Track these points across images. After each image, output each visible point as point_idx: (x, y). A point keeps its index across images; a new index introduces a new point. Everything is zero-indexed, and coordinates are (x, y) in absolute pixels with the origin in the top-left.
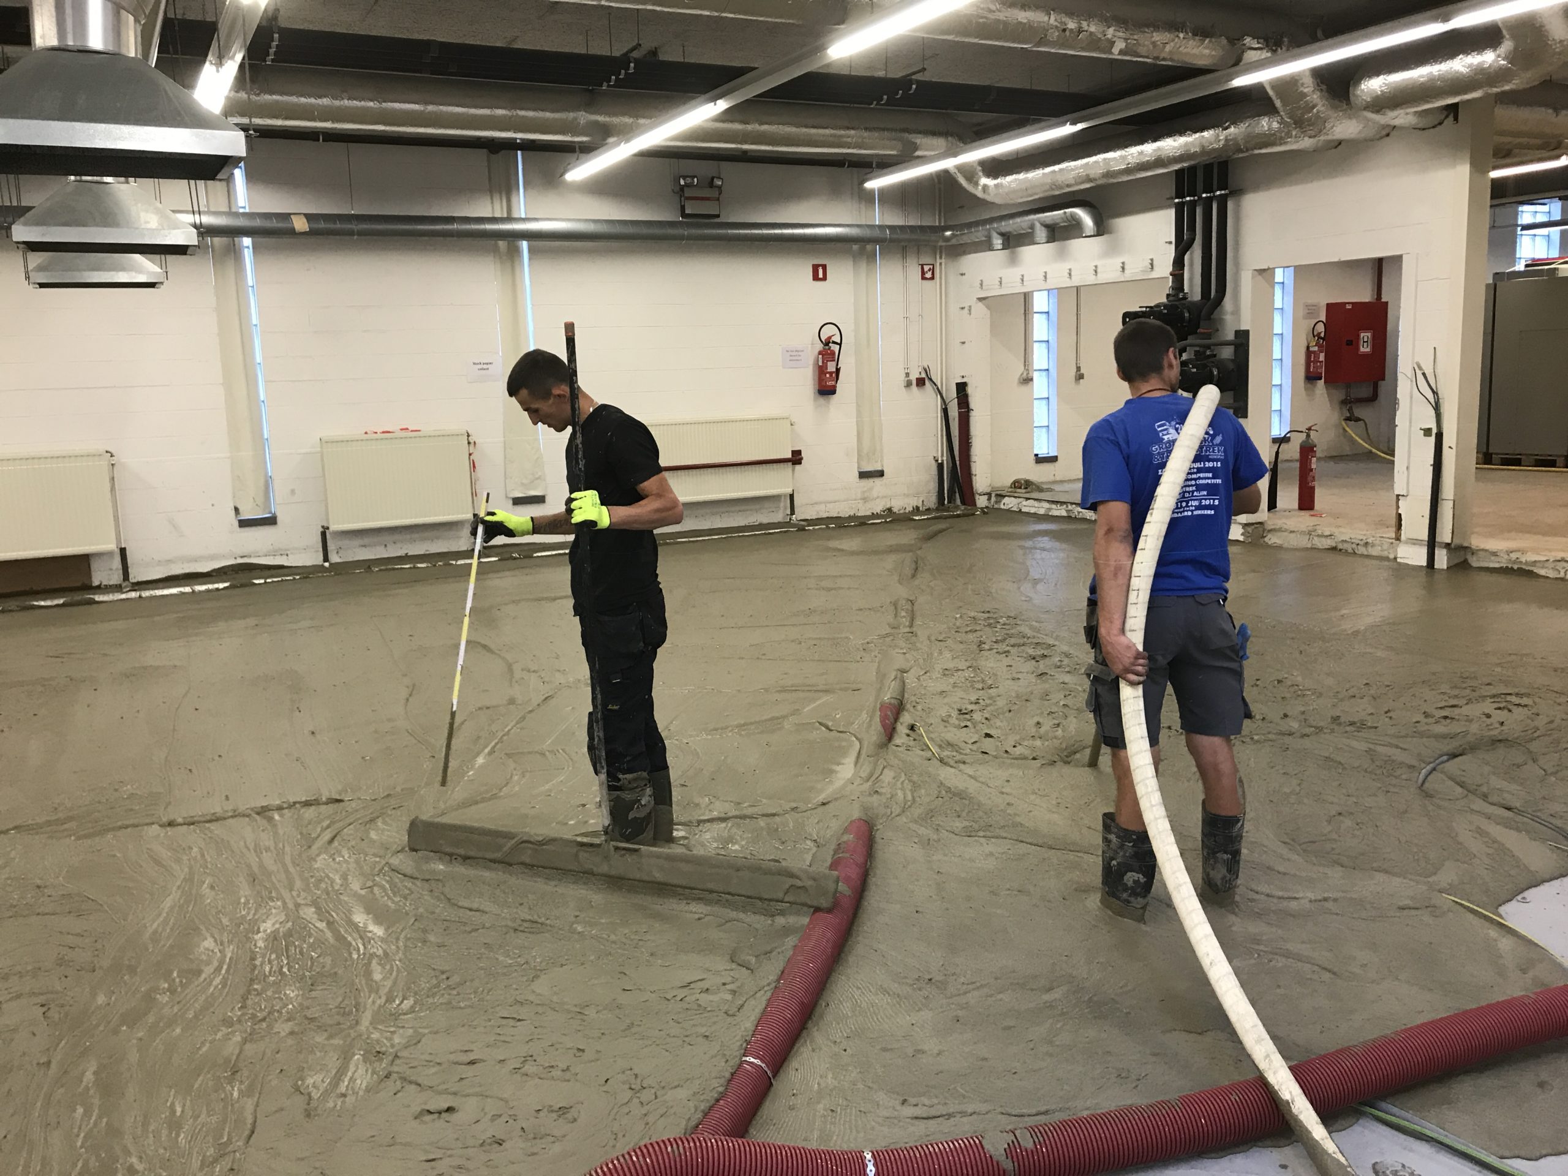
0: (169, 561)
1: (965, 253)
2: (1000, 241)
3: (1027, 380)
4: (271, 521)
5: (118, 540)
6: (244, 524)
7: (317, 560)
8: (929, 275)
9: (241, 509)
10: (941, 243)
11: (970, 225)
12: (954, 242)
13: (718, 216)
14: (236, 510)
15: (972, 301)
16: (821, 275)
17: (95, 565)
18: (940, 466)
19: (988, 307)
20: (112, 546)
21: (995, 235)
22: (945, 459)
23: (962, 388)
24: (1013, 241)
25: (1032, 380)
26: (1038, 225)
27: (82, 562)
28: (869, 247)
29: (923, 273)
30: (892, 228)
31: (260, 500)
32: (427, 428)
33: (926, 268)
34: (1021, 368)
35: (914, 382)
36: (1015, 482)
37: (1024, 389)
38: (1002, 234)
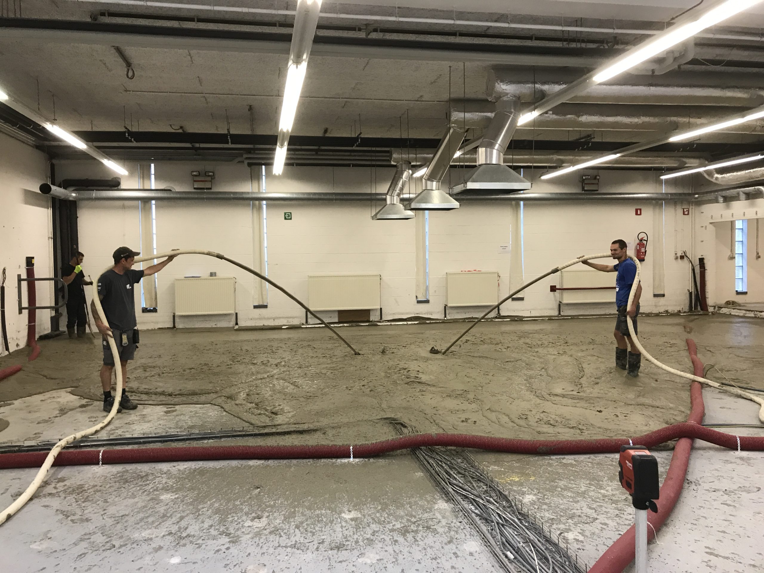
1: (704, 204)
2: (722, 199)
3: (732, 258)
4: (427, 302)
6: (419, 302)
8: (686, 213)
9: (418, 297)
10: (693, 200)
11: (707, 193)
12: (699, 199)
13: (597, 190)
15: (707, 224)
16: (639, 213)
17: (371, 314)
18: (691, 294)
19: (714, 226)
21: (720, 197)
22: (693, 290)
23: (701, 260)
24: (727, 200)
25: (735, 258)
26: (741, 193)
28: (660, 202)
29: (684, 212)
30: (671, 194)
31: (424, 294)
32: (483, 270)
33: (685, 210)
34: (729, 253)
35: (679, 257)
36: (727, 302)
37: (731, 261)
38: (723, 197)
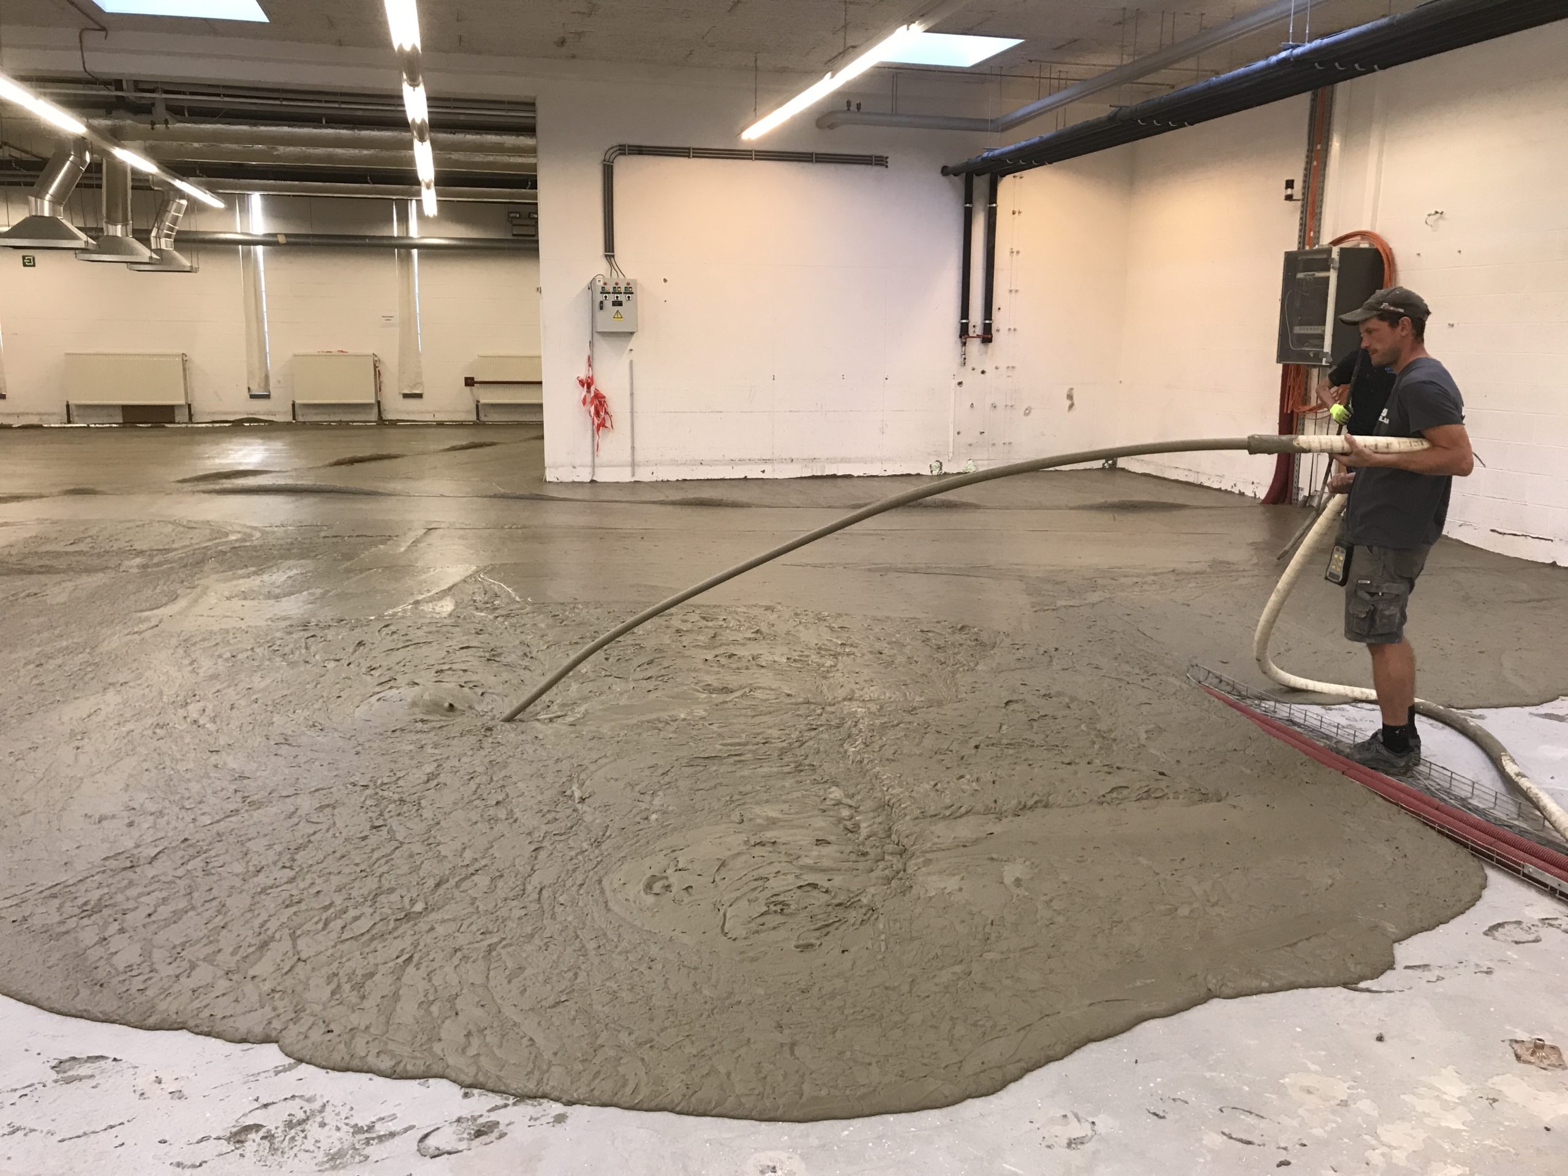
0: (214, 413)
4: (268, 397)
5: (187, 398)
6: (252, 397)
7: (289, 418)
9: (251, 388)
14: (249, 389)
17: (176, 412)
20: (182, 402)
27: (171, 409)
31: (262, 385)
32: (351, 351)
